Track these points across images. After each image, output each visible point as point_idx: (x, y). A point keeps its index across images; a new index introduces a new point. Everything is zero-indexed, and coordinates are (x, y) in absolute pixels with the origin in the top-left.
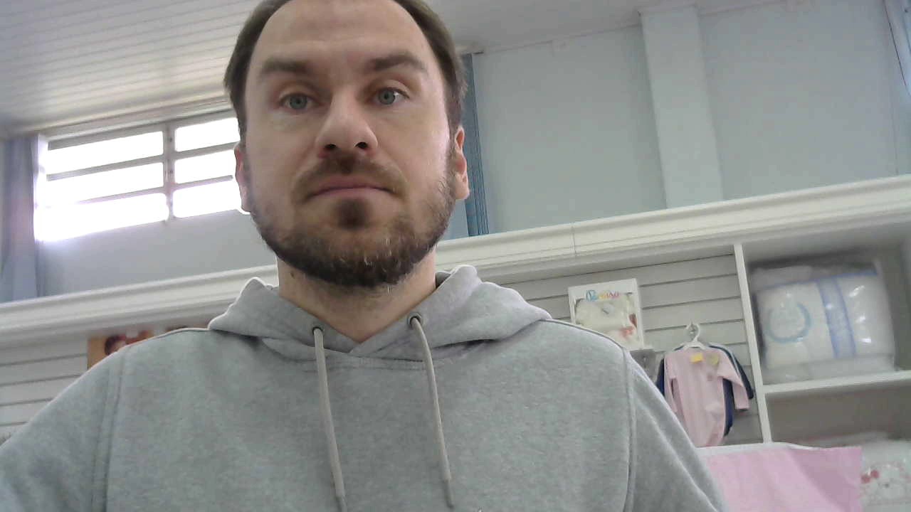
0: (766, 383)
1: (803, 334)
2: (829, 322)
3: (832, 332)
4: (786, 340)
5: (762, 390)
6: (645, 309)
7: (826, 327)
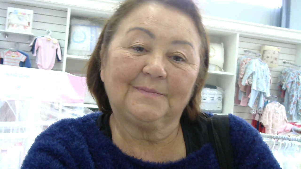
0: (68, 54)
1: (82, 42)
4: (77, 42)
5: (66, 56)
6: (34, 21)
7: (90, 41)
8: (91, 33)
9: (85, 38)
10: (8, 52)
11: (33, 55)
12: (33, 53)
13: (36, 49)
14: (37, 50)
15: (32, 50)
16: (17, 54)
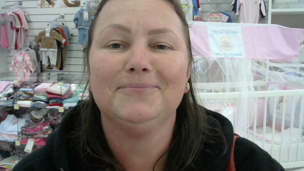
0: (272, 8)
5: (271, 11)
10: (211, 14)
11: (235, 14)
12: (235, 12)
13: (238, 7)
14: (239, 9)
15: (234, 9)
16: (219, 15)
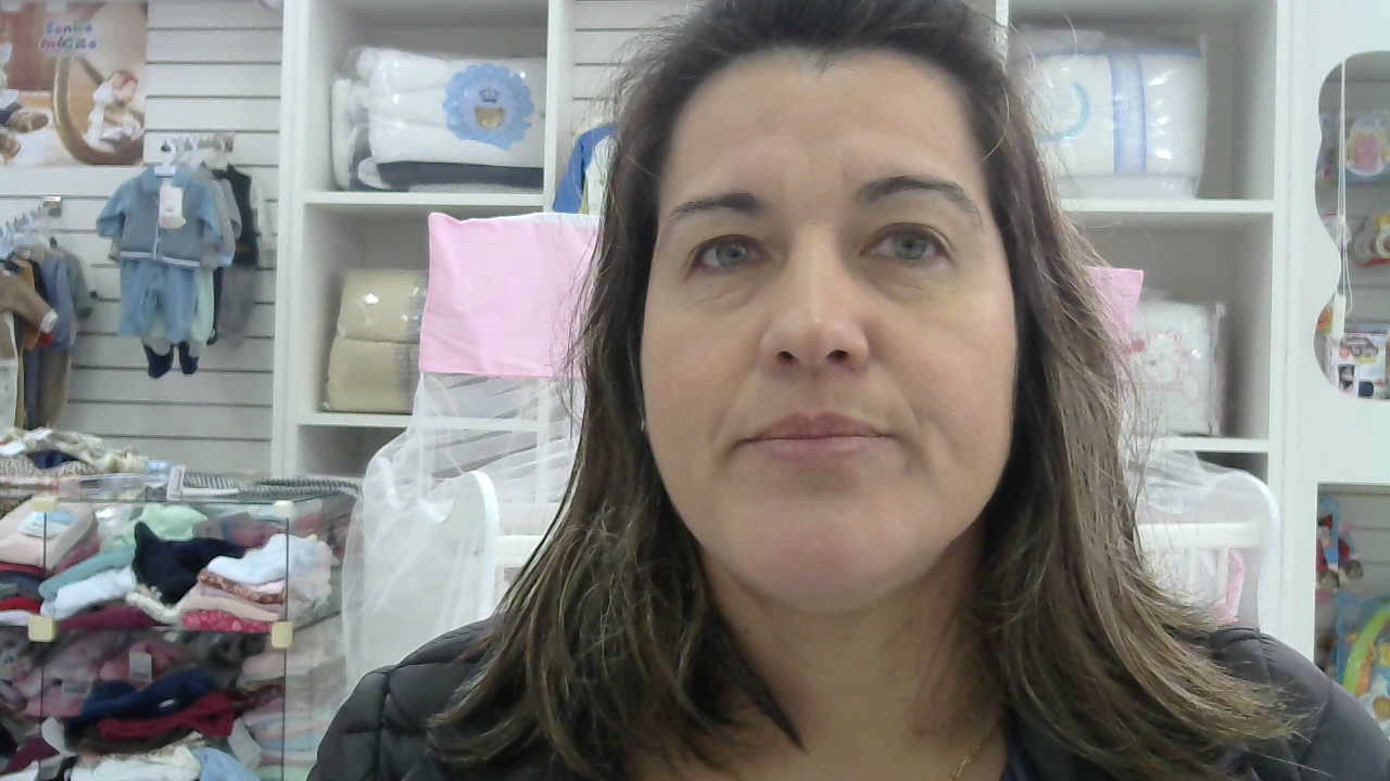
2: (1115, 118)
3: (1117, 133)
7: (1110, 126)
8: (1115, 88)
9: (1085, 113)
